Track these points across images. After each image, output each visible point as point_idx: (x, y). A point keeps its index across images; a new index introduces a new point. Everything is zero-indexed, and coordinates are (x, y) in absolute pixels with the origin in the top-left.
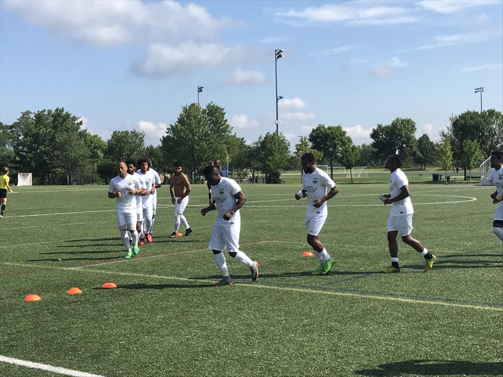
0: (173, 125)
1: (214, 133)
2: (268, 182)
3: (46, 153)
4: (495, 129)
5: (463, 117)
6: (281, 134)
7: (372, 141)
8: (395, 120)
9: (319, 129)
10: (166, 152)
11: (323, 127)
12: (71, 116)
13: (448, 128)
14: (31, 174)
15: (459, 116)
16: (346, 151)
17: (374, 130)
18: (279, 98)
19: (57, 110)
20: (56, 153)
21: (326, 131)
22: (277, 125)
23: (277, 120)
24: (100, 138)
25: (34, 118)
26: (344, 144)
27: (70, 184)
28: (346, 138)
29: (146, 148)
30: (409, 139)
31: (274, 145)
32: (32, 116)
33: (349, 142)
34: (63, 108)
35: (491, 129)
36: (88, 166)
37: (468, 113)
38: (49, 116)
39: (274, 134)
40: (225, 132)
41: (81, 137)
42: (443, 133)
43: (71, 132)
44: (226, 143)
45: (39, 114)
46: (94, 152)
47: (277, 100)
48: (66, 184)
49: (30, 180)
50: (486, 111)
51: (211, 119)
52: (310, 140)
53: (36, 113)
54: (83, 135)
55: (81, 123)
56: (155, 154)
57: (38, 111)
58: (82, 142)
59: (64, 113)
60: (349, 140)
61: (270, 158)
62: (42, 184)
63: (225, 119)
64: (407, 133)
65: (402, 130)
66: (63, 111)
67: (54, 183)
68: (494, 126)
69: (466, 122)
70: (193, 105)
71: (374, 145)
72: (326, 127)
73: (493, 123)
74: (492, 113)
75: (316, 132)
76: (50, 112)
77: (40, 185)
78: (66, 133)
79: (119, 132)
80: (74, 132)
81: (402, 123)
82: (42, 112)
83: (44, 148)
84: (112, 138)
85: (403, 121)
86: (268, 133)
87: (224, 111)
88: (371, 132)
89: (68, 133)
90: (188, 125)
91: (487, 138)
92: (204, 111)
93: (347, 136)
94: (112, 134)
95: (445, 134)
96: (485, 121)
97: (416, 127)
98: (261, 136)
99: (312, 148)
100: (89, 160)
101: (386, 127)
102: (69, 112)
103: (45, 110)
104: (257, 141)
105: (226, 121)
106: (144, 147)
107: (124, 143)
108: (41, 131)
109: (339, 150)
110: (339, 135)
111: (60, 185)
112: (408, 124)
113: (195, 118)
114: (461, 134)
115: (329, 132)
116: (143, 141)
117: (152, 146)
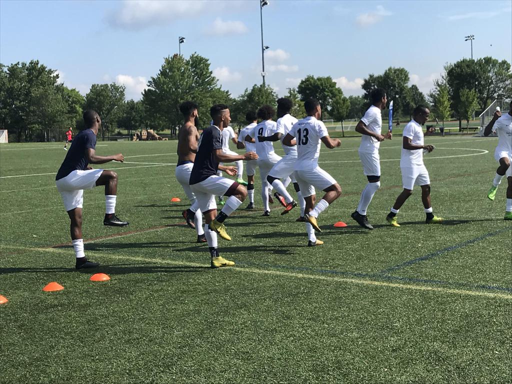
0: (155, 77)
1: (199, 86)
3: (22, 109)
4: (492, 77)
5: (459, 65)
6: (269, 86)
7: (364, 92)
8: (387, 69)
9: (308, 80)
10: (148, 107)
11: (312, 78)
12: (46, 69)
13: (443, 77)
14: (7, 131)
15: (455, 65)
16: (337, 103)
17: (366, 81)
18: (264, 48)
19: (31, 63)
20: (32, 108)
21: (316, 82)
22: (264, 77)
23: (263, 71)
24: (78, 92)
25: (8, 72)
26: (334, 95)
27: (48, 141)
28: (336, 89)
29: (126, 102)
30: (402, 89)
31: (262, 98)
32: (6, 69)
33: (339, 93)
34: (37, 61)
35: (488, 78)
36: (67, 122)
37: (464, 61)
38: (24, 69)
39: (261, 86)
40: (210, 84)
41: (58, 92)
42: (437, 83)
43: (47, 86)
44: (211, 97)
45: (12, 67)
46: (72, 107)
47: (263, 50)
48: (44, 141)
49: (6, 138)
50: (482, 59)
51: (194, 71)
52: (299, 92)
53: (10, 66)
54: (60, 89)
55: (57, 76)
56: (136, 108)
57: (12, 64)
58: (60, 97)
59: (39, 66)
60: (340, 91)
62: (19, 142)
63: (210, 71)
64: (400, 83)
65: (395, 80)
66: (38, 64)
67: (31, 140)
68: (491, 75)
69: (462, 71)
70: (175, 56)
71: (365, 96)
72: (316, 78)
73: (490, 71)
74: (488, 61)
75: (305, 83)
76: (24, 65)
77: (17, 142)
78: (42, 87)
79: (98, 85)
80: (50, 86)
81: (395, 73)
82: (16, 65)
83: (20, 103)
84: (91, 91)
85: (395, 71)
86: (256, 85)
87: (209, 62)
88: (363, 82)
89: (43, 86)
90: (171, 77)
91: (484, 87)
92: (188, 62)
93: (337, 87)
94: (91, 88)
95: (440, 84)
96: (481, 69)
97: (409, 76)
98: (247, 89)
99: (301, 100)
100: (67, 115)
101: (378, 77)
102: (44, 65)
103: (19, 62)
104: (243, 94)
105: (211, 73)
106: (125, 102)
107: (104, 97)
108: (15, 85)
109: (329, 102)
110: (329, 86)
111: (38, 142)
112: (401, 74)
113: (179, 69)
114: (456, 83)
115: (319, 83)
116: (124, 95)
117: (132, 100)
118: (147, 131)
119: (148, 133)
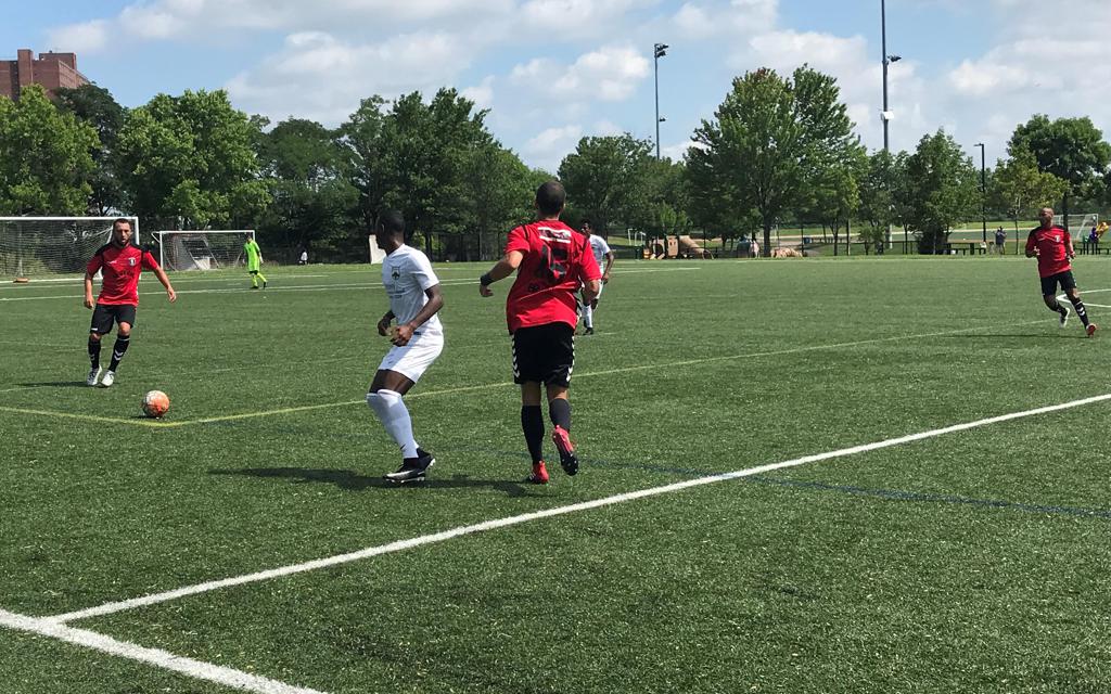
0: (709, 121)
2: (922, 252)
3: (426, 191)
12: (473, 109)
19: (441, 94)
25: (393, 113)
32: (389, 108)
34: (454, 90)
40: (839, 135)
45: (403, 103)
51: (803, 106)
53: (398, 101)
57: (403, 96)
59: (457, 100)
61: (936, 194)
63: (840, 104)
66: (454, 96)
70: (761, 73)
82: (411, 98)
84: (578, 152)
87: (837, 85)
94: (578, 145)
102: (469, 100)
103: (416, 93)
105: (843, 108)
118: (678, 238)
119: (681, 244)
